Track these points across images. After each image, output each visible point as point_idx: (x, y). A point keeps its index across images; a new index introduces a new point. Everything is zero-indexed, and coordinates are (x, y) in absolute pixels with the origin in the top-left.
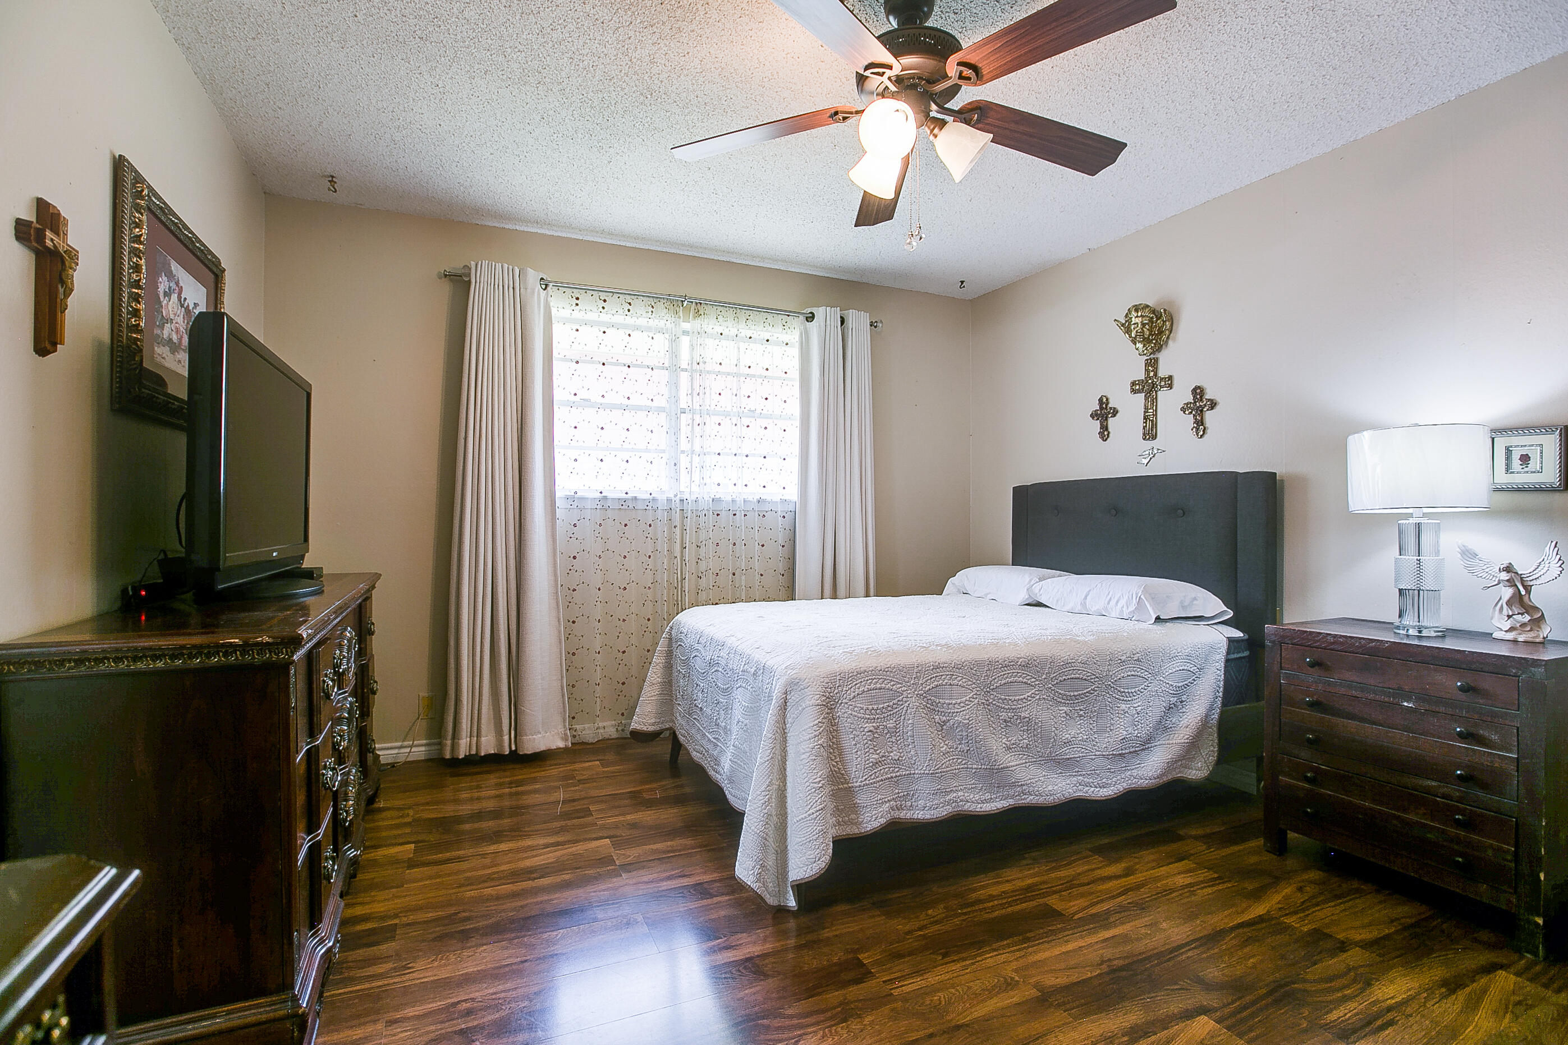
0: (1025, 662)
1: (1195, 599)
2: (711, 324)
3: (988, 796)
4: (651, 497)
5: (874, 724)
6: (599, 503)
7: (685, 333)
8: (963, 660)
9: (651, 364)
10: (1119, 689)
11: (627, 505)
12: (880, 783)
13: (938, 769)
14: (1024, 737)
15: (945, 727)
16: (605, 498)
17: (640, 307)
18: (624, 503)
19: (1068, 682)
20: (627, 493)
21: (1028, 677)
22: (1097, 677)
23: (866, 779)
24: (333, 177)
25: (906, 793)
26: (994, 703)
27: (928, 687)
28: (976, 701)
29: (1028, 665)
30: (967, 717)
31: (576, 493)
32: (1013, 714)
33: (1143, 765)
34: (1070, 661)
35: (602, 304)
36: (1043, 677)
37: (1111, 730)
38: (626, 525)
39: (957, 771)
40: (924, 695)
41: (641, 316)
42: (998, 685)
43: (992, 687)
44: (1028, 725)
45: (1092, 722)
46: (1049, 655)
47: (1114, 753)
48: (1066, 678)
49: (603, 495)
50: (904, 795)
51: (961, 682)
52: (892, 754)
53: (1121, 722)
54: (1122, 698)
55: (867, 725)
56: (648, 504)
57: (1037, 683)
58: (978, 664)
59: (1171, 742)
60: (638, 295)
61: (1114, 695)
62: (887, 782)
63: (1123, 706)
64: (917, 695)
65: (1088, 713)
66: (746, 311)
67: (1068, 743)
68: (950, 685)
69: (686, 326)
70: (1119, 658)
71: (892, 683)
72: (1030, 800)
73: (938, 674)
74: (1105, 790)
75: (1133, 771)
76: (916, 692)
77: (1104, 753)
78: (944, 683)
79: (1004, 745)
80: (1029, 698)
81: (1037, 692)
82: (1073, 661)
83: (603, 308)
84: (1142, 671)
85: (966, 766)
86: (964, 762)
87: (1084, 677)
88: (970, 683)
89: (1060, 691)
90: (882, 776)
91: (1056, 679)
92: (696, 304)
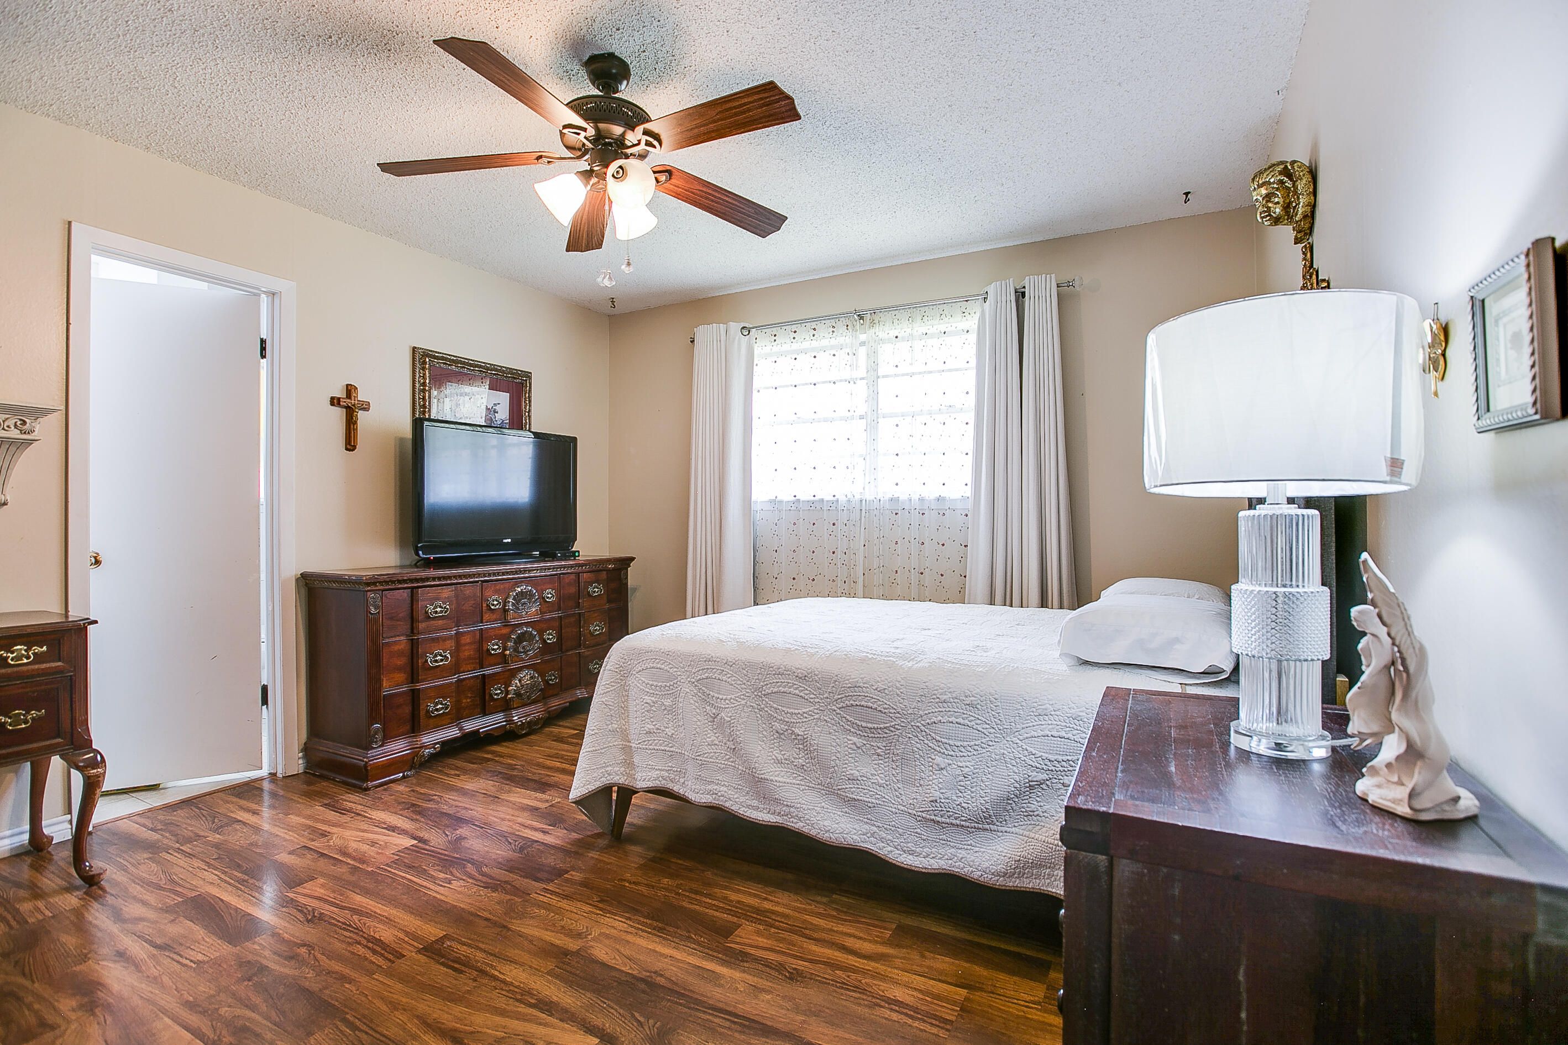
0: (802, 674)
1: (1177, 640)
2: (885, 330)
3: (755, 803)
4: (835, 499)
5: (653, 699)
6: (792, 505)
7: (863, 344)
8: (737, 659)
9: (834, 380)
10: (933, 735)
11: (816, 505)
12: (653, 751)
13: (698, 756)
14: (800, 756)
15: (716, 720)
16: (798, 500)
17: (824, 330)
18: (812, 505)
19: (859, 709)
20: (814, 496)
21: (806, 692)
22: (898, 713)
23: (639, 743)
24: (613, 298)
25: (679, 770)
26: (766, 709)
27: (699, 677)
28: (743, 702)
29: (804, 678)
30: (729, 715)
31: (776, 497)
32: (786, 727)
33: (977, 849)
34: (861, 684)
35: (793, 335)
36: (825, 696)
37: (921, 785)
38: (814, 524)
39: (723, 766)
40: (696, 683)
41: (825, 339)
42: (770, 692)
43: (763, 692)
44: (803, 743)
45: (894, 767)
46: (835, 672)
47: (924, 815)
48: (854, 703)
49: (796, 498)
50: (677, 771)
51: (729, 680)
52: (667, 730)
53: (934, 779)
54: (938, 749)
55: (646, 697)
56: (831, 505)
57: (817, 700)
58: (749, 666)
59: (1032, 835)
60: (820, 320)
61: (926, 742)
62: (661, 753)
63: (939, 759)
64: (689, 681)
65: (889, 753)
66: (920, 309)
67: (852, 779)
68: (719, 679)
69: (863, 337)
70: (938, 696)
71: (670, 666)
72: (799, 826)
73: (709, 667)
74: (911, 857)
75: (960, 851)
76: (689, 679)
77: (910, 811)
78: (713, 677)
79: (774, 757)
80: (805, 715)
81: (816, 711)
82: (865, 685)
83: (794, 338)
84: (979, 722)
85: (733, 764)
86: (731, 760)
87: (879, 709)
88: (739, 682)
89: (848, 717)
90: (656, 745)
91: (841, 702)
92: (871, 314)
